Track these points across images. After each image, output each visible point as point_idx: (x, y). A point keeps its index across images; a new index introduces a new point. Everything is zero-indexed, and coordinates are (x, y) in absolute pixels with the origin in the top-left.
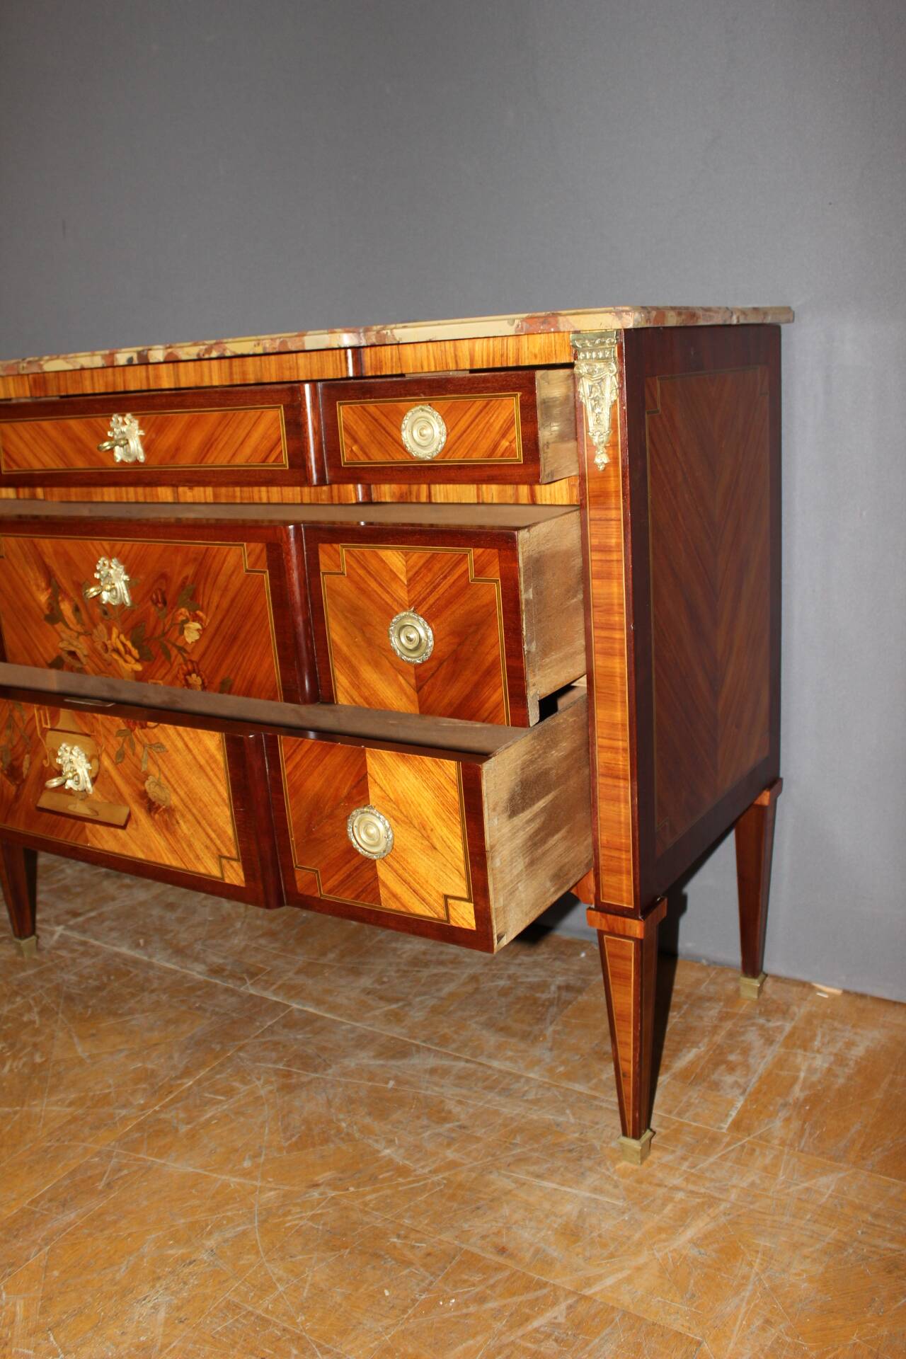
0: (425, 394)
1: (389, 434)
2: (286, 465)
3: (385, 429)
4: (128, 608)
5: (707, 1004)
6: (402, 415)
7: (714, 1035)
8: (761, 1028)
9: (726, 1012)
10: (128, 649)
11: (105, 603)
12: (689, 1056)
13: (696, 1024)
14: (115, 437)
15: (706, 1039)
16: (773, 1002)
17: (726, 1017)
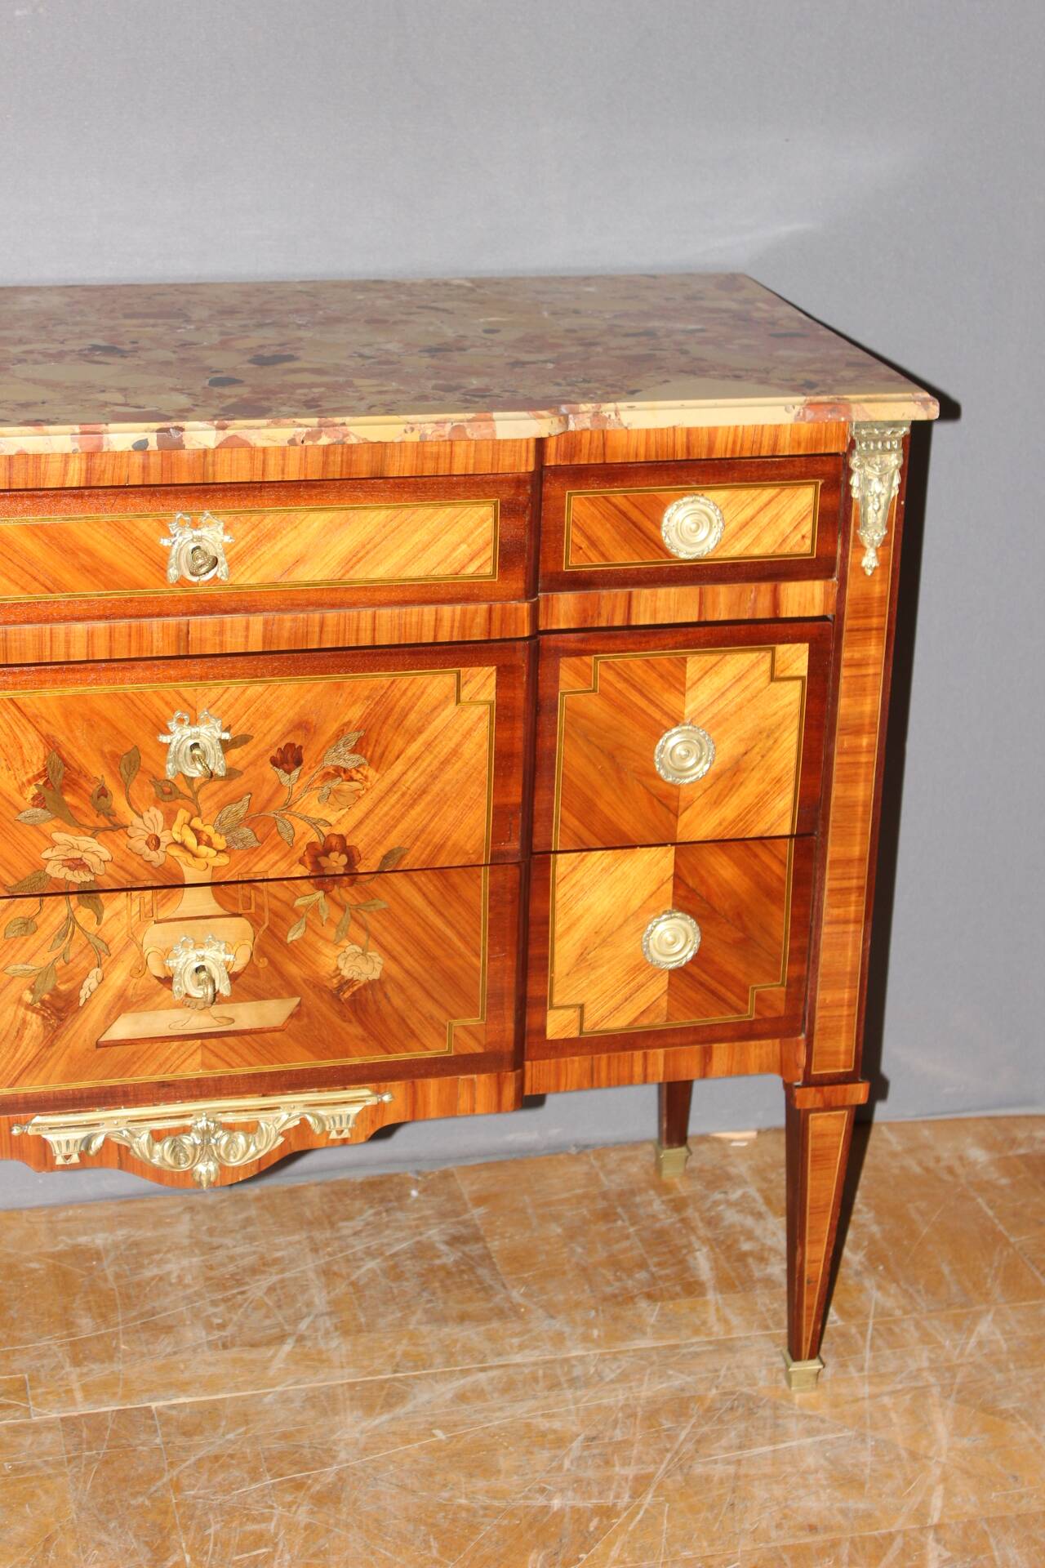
0: (698, 482)
1: (640, 529)
2: (494, 575)
3: (634, 523)
4: (222, 778)
5: (638, 1199)
6: (662, 507)
7: (693, 1230)
8: (729, 1204)
9: (671, 1201)
10: (205, 838)
11: (170, 777)
12: (703, 1263)
13: (658, 1225)
14: (176, 546)
15: (693, 1238)
16: (701, 1170)
17: (678, 1205)
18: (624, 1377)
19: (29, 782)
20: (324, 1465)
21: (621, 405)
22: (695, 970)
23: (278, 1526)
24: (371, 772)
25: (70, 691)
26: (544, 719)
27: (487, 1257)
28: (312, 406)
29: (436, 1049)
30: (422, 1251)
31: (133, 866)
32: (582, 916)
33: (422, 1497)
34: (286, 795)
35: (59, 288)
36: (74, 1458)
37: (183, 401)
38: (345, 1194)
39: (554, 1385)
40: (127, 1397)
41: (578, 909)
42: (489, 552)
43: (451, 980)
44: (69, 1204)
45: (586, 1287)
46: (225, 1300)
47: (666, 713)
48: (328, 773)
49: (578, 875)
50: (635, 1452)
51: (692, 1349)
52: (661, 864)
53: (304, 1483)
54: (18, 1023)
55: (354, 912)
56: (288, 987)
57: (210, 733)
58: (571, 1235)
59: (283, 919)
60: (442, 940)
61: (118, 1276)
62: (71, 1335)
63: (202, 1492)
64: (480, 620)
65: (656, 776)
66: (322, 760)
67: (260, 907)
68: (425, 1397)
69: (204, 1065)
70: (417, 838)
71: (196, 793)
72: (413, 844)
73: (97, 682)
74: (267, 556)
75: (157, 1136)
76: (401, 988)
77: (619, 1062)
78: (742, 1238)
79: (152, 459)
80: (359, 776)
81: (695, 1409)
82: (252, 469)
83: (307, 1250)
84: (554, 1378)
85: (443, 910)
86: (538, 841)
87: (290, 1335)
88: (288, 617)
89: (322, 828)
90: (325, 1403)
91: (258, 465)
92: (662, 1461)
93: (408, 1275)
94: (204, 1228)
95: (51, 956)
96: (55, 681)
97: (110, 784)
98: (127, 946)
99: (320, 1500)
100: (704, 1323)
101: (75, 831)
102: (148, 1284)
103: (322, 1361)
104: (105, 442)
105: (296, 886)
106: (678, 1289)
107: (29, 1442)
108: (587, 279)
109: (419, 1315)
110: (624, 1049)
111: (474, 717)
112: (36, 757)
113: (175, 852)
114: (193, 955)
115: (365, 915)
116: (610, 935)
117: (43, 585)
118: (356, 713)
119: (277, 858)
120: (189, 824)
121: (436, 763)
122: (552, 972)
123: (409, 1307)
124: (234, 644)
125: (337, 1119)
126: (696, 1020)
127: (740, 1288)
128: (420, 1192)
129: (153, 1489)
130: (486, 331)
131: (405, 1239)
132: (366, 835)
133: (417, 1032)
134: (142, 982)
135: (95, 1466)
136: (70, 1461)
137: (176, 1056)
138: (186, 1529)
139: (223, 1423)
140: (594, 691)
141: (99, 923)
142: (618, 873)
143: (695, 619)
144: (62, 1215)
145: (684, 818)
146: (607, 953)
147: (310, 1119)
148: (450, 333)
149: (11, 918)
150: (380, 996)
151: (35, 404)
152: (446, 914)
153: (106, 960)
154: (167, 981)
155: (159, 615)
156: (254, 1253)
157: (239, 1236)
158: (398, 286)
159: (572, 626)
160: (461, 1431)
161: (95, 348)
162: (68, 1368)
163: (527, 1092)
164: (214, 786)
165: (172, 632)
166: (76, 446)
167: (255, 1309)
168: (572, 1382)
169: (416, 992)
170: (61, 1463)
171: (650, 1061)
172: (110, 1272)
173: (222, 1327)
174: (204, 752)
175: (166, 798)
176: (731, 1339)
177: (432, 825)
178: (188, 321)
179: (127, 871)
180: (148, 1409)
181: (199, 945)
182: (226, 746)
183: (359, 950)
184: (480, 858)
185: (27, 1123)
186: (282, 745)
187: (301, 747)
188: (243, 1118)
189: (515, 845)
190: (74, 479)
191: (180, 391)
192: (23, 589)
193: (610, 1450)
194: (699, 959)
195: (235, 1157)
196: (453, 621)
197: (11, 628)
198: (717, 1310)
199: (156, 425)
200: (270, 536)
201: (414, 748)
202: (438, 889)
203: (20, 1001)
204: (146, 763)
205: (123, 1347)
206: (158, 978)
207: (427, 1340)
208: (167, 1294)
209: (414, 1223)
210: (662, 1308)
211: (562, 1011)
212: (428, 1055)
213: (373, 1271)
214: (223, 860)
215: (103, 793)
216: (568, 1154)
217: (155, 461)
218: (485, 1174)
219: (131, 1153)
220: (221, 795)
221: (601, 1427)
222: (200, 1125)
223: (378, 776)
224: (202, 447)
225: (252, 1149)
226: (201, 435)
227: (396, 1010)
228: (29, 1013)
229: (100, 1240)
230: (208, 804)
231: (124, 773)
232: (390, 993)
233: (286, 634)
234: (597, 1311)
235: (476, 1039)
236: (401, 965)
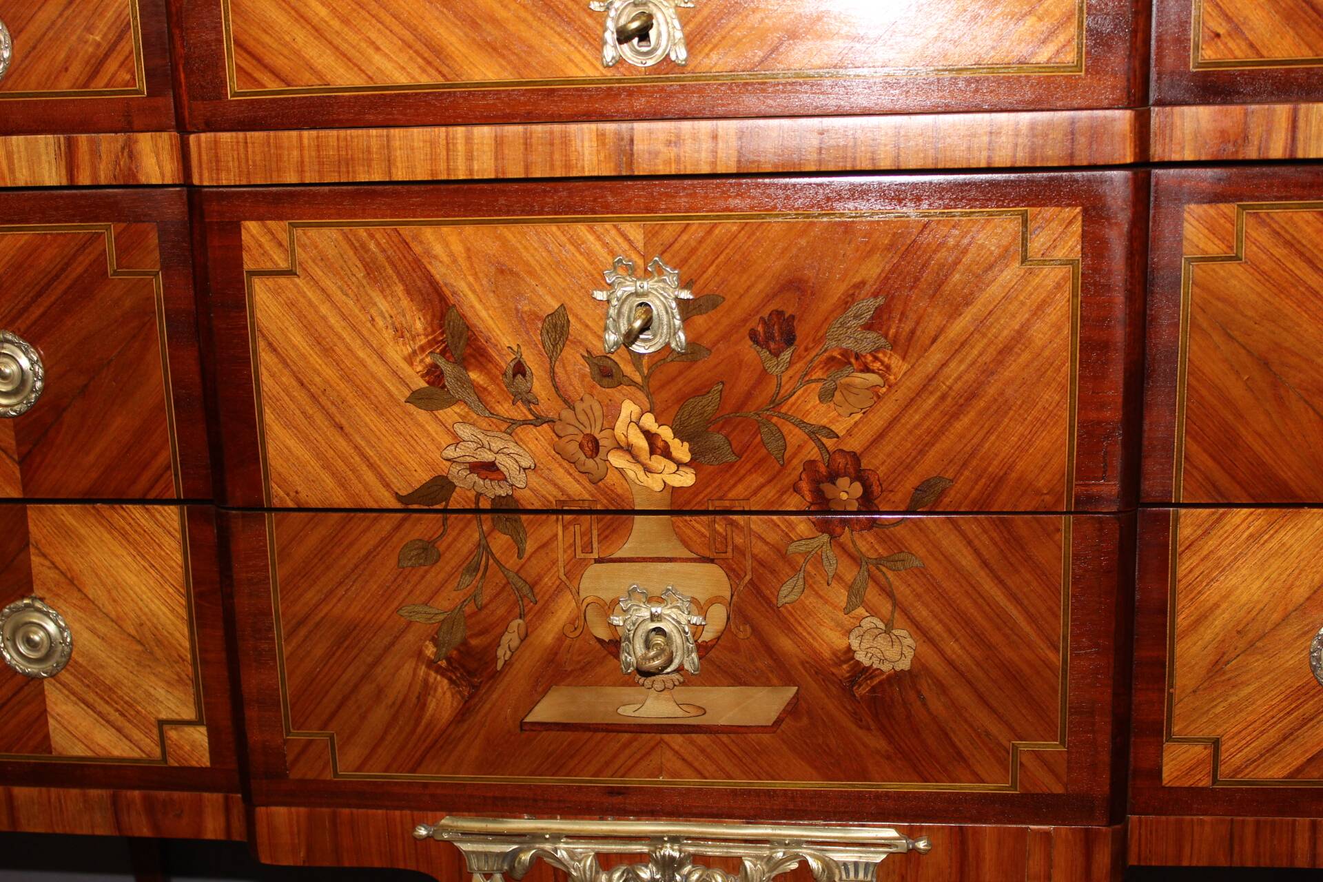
2: (1078, 67)
4: (681, 357)
10: (659, 444)
11: (611, 352)
14: (610, 12)
19: (422, 350)
24: (895, 362)
26: (1159, 298)
29: (993, 782)
31: (564, 478)
32: (1217, 605)
34: (772, 388)
41: (1211, 594)
42: (1071, 31)
43: (1016, 682)
48: (832, 359)
49: (1212, 543)
54: (418, 687)
55: (873, 569)
56: (781, 671)
57: (663, 289)
59: (773, 572)
64: (1058, 134)
66: (823, 337)
67: (738, 551)
69: (665, 769)
70: (965, 465)
71: (645, 377)
72: (958, 474)
73: (507, 209)
75: (603, 863)
76: (943, 689)
77: (1273, 832)
80: (877, 365)
85: (1003, 577)
86: (1150, 487)
89: (824, 440)
95: (458, 598)
96: (453, 207)
97: (529, 358)
98: (558, 591)
101: (486, 424)
105: (791, 526)
110: (1280, 812)
111: (1050, 283)
113: (619, 460)
114: (646, 612)
115: (890, 575)
116: (1260, 639)
118: (870, 271)
119: (762, 480)
120: (637, 423)
121: (992, 351)
122: (1172, 686)
124: (696, 161)
125: (850, 867)
132: (890, 455)
133: (966, 753)
134: (579, 644)
137: (628, 753)
140: (1236, 258)
141: (520, 557)
142: (1273, 543)
146: (1257, 663)
147: (812, 863)
149: (407, 540)
150: (912, 695)
152: (1009, 582)
153: (531, 608)
154: (614, 646)
155: (588, 117)
159: (1204, 158)
163: (1132, 861)
164: (672, 368)
165: (610, 140)
169: (962, 695)
174: (655, 318)
175: (605, 382)
177: (987, 445)
179: (555, 485)
181: (652, 598)
182: (686, 309)
183: (882, 626)
184: (1059, 501)
185: (435, 823)
186: (765, 313)
187: (793, 317)
188: (721, 851)
189: (1110, 487)
196: (1016, 137)
201: (958, 328)
202: (995, 544)
203: (420, 654)
204: (576, 330)
206: (601, 642)
211: (1185, 746)
212: (982, 789)
214: (687, 478)
215: (520, 369)
220: (680, 382)
223: (905, 366)
227: (934, 719)
228: (433, 674)
230: (663, 395)
231: (548, 342)
232: (926, 693)
233: (769, 150)
235: (1052, 771)
236: (941, 653)
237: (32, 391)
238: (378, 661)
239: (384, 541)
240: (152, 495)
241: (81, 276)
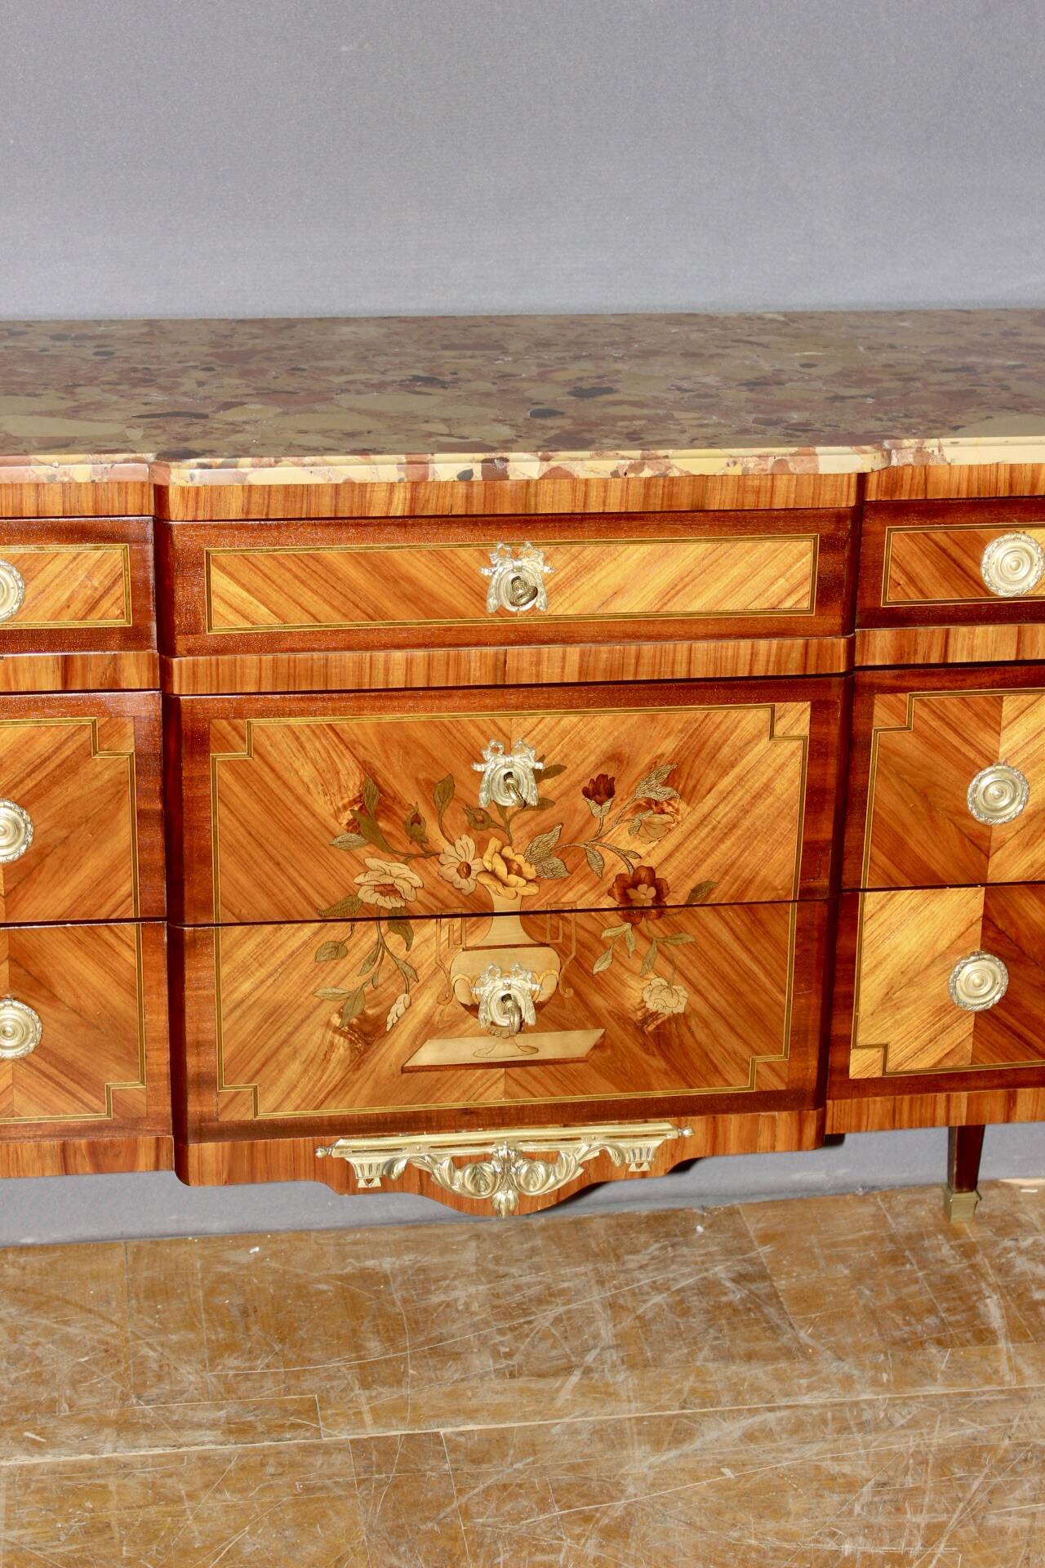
1: (959, 566)
2: (811, 610)
3: (954, 561)
4: (533, 808)
5: (926, 1243)
6: (982, 544)
7: (983, 1276)
8: (1020, 1252)
9: (961, 1246)
10: (515, 867)
11: (483, 805)
12: (993, 1311)
13: (947, 1270)
14: (496, 576)
15: (983, 1285)
16: (990, 1216)
17: (968, 1251)
18: (914, 1424)
19: (345, 807)
20: (612, 1498)
21: (944, 441)
22: (1002, 1013)
23: (567, 1558)
24: (682, 806)
25: (388, 718)
26: (857, 756)
27: (774, 1296)
28: (634, 438)
29: (739, 1084)
30: (708, 1287)
31: (444, 893)
32: (888, 955)
33: (712, 1535)
34: (597, 827)
35: (375, 319)
36: (364, 1480)
37: (506, 432)
38: (631, 1227)
39: (844, 1429)
40: (415, 1421)
41: (885, 949)
42: (807, 587)
43: (755, 1016)
44: (357, 1227)
45: (875, 1330)
46: (512, 1329)
47: (980, 753)
48: (639, 805)
49: (886, 913)
50: (927, 1499)
51: (983, 1398)
52: (971, 904)
53: (593, 1516)
54: (325, 1047)
55: (661, 945)
56: (594, 1019)
57: (523, 762)
58: (859, 1277)
59: (590, 951)
60: (747, 975)
61: (405, 1301)
62: (360, 1358)
63: (491, 1520)
64: (797, 654)
65: (968, 816)
66: (634, 792)
67: (567, 937)
68: (711, 1435)
69: (507, 1093)
70: (726, 873)
71: (508, 822)
72: (722, 878)
73: (413, 709)
74: (586, 587)
75: (458, 1163)
76: (706, 1024)
77: (921, 1105)
78: (1033, 1287)
79: (475, 489)
80: (670, 809)
81: (988, 1459)
82: (574, 500)
83: (593, 1282)
84: (844, 1421)
85: (750, 946)
86: (847, 877)
87: (577, 1366)
88: (604, 648)
89: (632, 860)
90: (612, 1436)
91: (580, 495)
92: (954, 1511)
93: (694, 1311)
94: (491, 1256)
95: (360, 981)
96: (373, 709)
97: (424, 812)
98: (435, 973)
99: (608, 1533)
100: (996, 1371)
101: (388, 857)
102: (436, 1310)
103: (609, 1394)
104: (430, 472)
105: (604, 917)
106: (968, 1335)
107: (319, 1463)
108: (900, 314)
109: (706, 1352)
110: (927, 1091)
111: (787, 752)
112: (353, 782)
113: (485, 880)
114: (499, 983)
115: (672, 948)
116: (917, 975)
117: (365, 613)
118: (668, 746)
119: (586, 888)
120: (500, 853)
121: (748, 798)
122: (857, 1011)
123: (696, 1343)
124: (550, 674)
125: (637, 1152)
126: (1001, 1064)
127: (1032, 1338)
128: (705, 1228)
129: (441, 1516)
130: (804, 366)
131: (690, 1275)
132: (675, 868)
133: (720, 1067)
134: (448, 1009)
135: (385, 1489)
136: (360, 1483)
137: (480, 1083)
138: (475, 1557)
139: (512, 1452)
140: (908, 728)
141: (408, 949)
142: (927, 913)
143: (1013, 658)
144: (349, 1238)
145: (996, 858)
146: (913, 993)
147: (610, 1151)
148: (766, 367)
149: (323, 943)
150: (684, 1030)
151: (361, 433)
152: (753, 950)
153: (414, 985)
154: (473, 1009)
155: (477, 644)
156: (540, 1283)
157: (525, 1266)
158: (711, 319)
159: (888, 663)
160: (749, 1470)
161: (416, 378)
162: (357, 1391)
163: (828, 1132)
164: (527, 815)
165: (490, 661)
166: (403, 475)
167: (541, 1339)
168: (862, 1426)
169: (719, 1027)
170: (351, 1485)
171: (953, 1104)
172: (397, 1297)
173: (509, 1355)
174: (518, 782)
175: (479, 826)
176: (1024, 1389)
177: (742, 859)
178: (505, 352)
179: (437, 898)
180: (437, 1435)
181: (506, 973)
182: (539, 776)
183: (665, 983)
184: (788, 894)
185: (331, 1145)
186: (595, 777)
187: (613, 779)
188: (544, 1148)
189: (824, 882)
190: (398, 509)
191: (502, 422)
192: (345, 616)
193: (901, 1496)
194: (1007, 1001)
195: (535, 1186)
196: (769, 656)
197: (332, 655)
198: (1009, 1359)
199: (481, 456)
200: (588, 568)
201: (725, 783)
202: (745, 924)
203: (328, 1024)
204: (460, 791)
205: (411, 1371)
206: (465, 1006)
207: (715, 1378)
208: (454, 1321)
209: (699, 1259)
210: (952, 1355)
211: (865, 1051)
212: (730, 1090)
213: (658, 1305)
214: (533, 889)
215: (417, 819)
216: (856, 1195)
217: (477, 491)
218: (770, 1213)
219: (433, 1179)
220: (533, 824)
221: (891, 1473)
222: (501, 1153)
223: (689, 809)
224: (526, 478)
225: (552, 1180)
226: (525, 466)
227: (699, 1044)
228: (337, 1037)
229: (387, 1264)
230: (520, 834)
231: (438, 800)
232: (694, 1028)
233: (602, 666)
234: (886, 1355)
235: (779, 1076)
236: (706, 999)
237: (24, 843)
238: (297, 1028)
239: (305, 943)
240: (113, 917)
241: (68, 757)
